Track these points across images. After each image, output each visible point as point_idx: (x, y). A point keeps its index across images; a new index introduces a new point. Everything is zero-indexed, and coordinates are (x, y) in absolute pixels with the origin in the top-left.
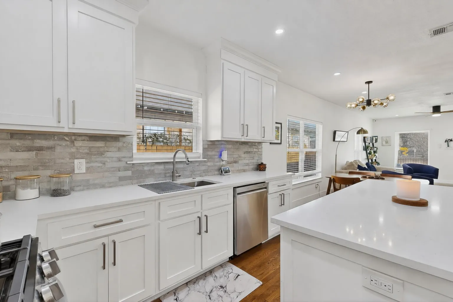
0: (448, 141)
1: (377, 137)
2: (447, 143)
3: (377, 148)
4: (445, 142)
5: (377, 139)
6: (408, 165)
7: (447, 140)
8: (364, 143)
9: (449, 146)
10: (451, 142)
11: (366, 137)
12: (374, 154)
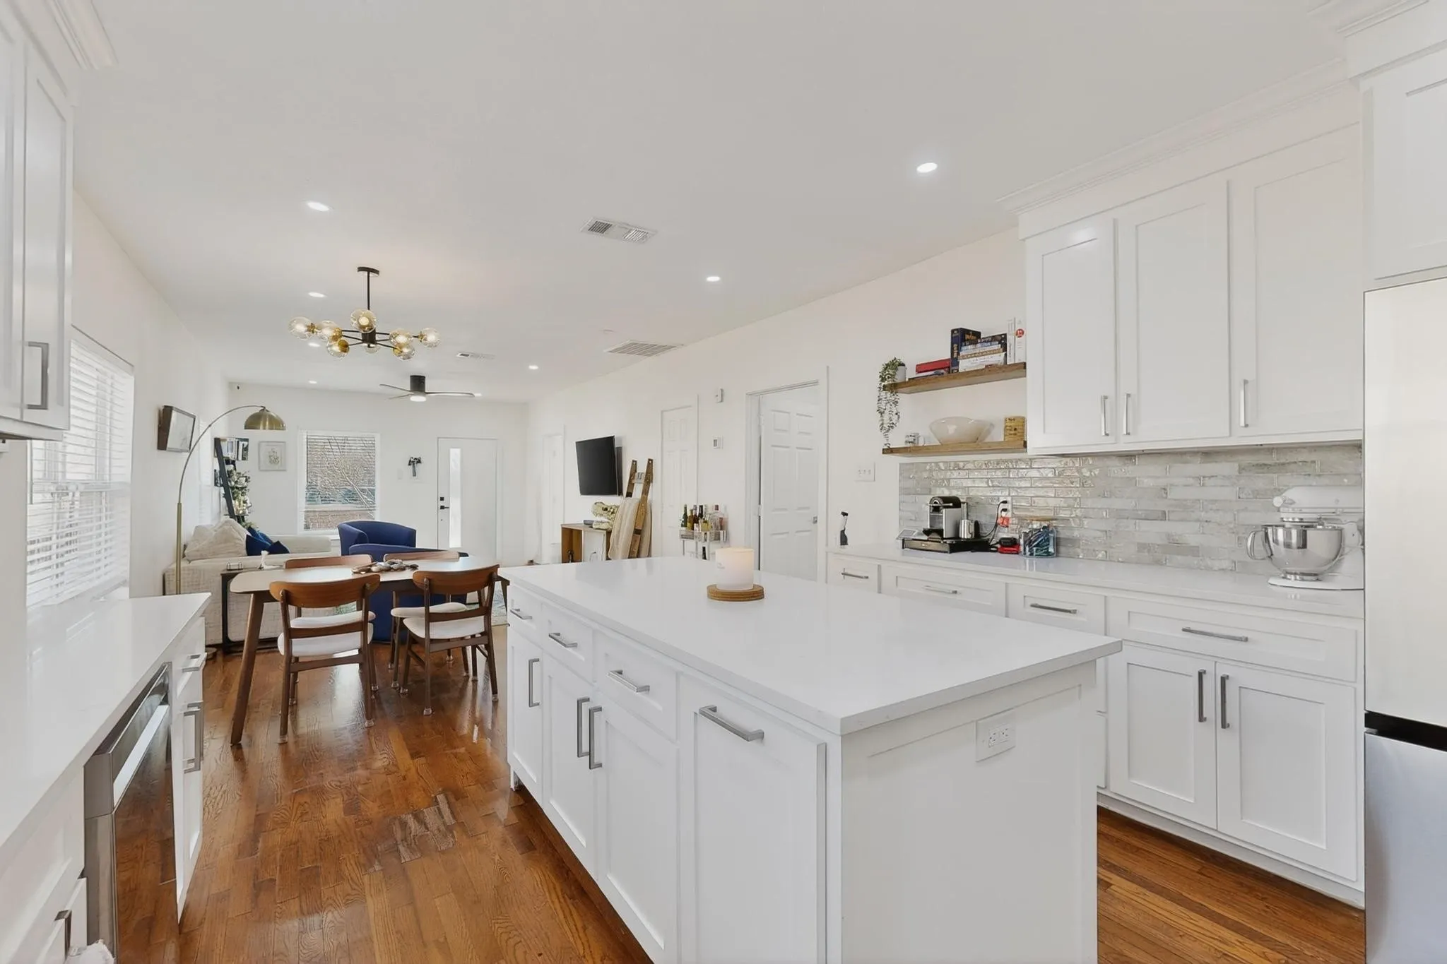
0: (413, 462)
1: (247, 440)
2: (412, 466)
3: (247, 479)
4: (410, 464)
5: (247, 449)
6: (352, 524)
7: (412, 460)
9: (415, 475)
10: (419, 464)
11: (225, 440)
12: (242, 498)
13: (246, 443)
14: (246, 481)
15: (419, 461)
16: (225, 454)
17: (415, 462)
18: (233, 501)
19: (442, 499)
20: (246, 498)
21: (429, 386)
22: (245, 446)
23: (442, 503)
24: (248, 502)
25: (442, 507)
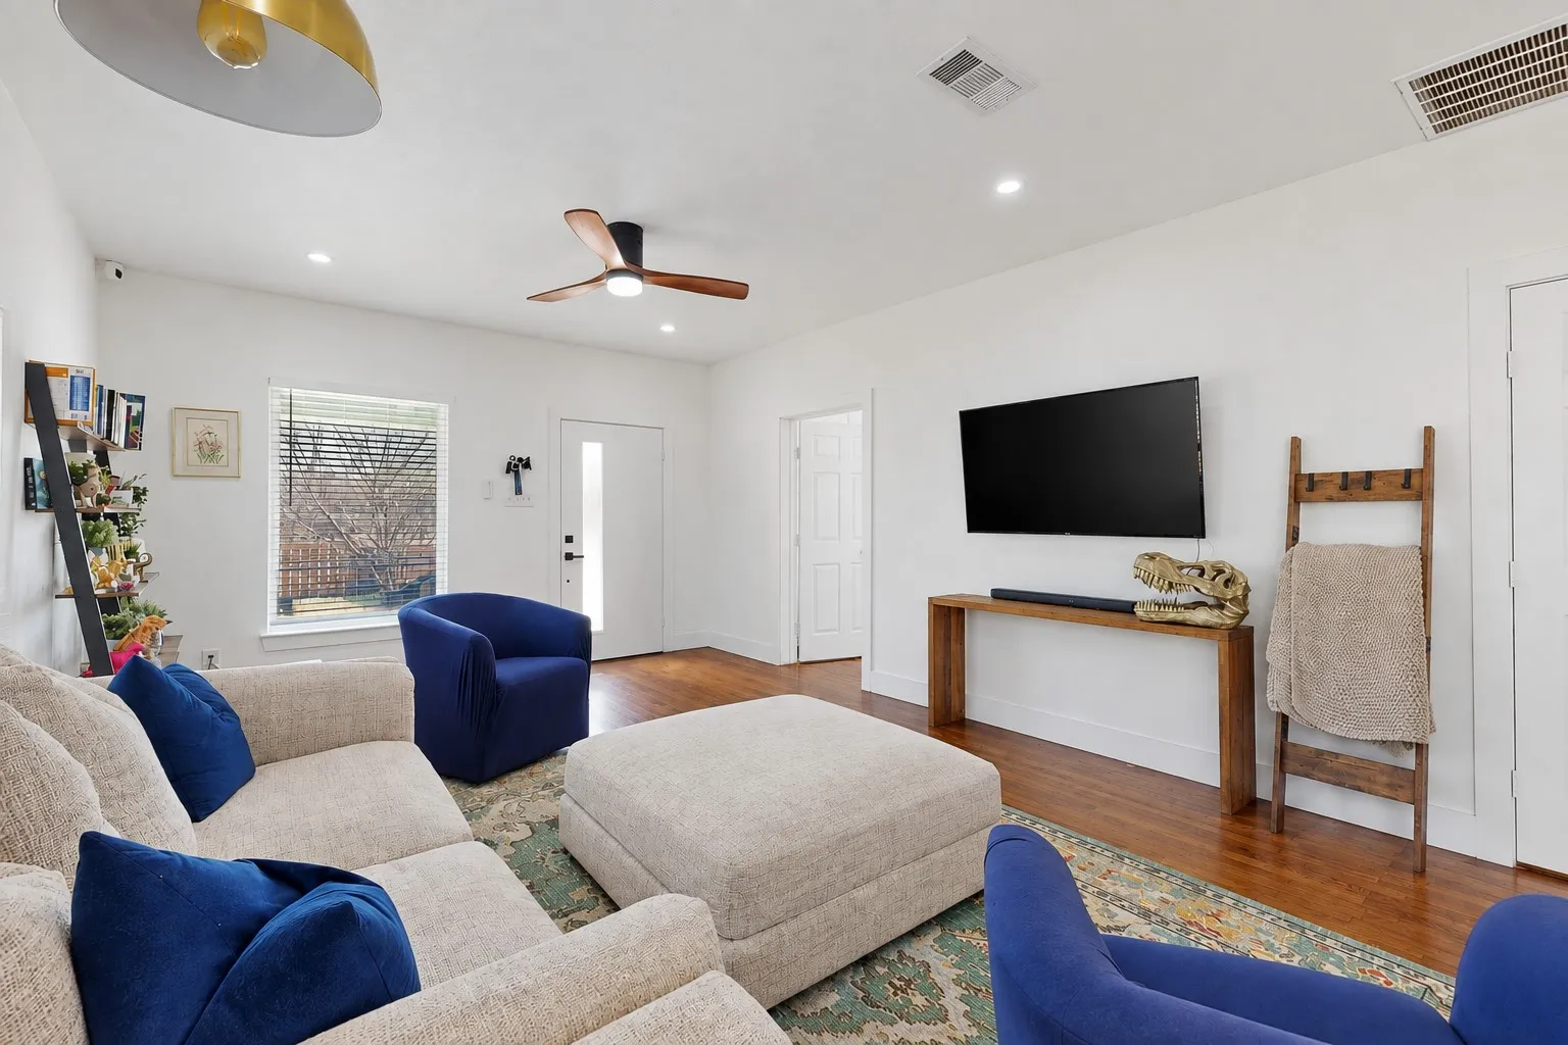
0: (514, 467)
4: (508, 472)
5: (140, 420)
7: (512, 463)
9: (519, 493)
10: (526, 471)
11: (61, 371)
12: (119, 543)
13: (136, 407)
14: (137, 498)
15: (527, 465)
16: (63, 412)
17: (517, 467)
18: (90, 556)
19: (569, 539)
20: (136, 540)
22: (134, 413)
23: (569, 547)
24: (140, 551)
25: (569, 556)
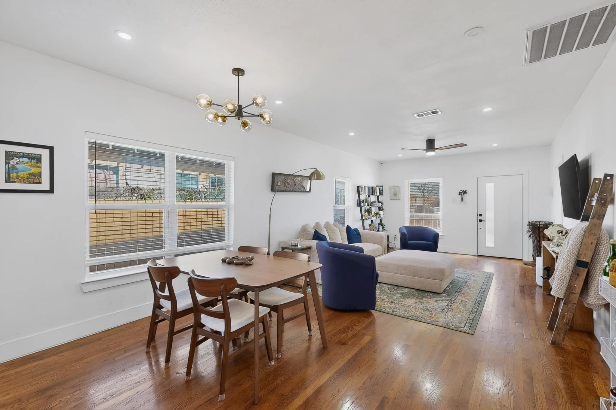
0: (461, 193)
1: (382, 186)
3: (382, 204)
4: (459, 195)
5: (382, 190)
7: (461, 192)
8: (357, 195)
9: (463, 201)
10: (465, 195)
13: (381, 188)
15: (465, 193)
19: (481, 215)
21: (437, 145)
23: (480, 218)
25: (481, 221)
